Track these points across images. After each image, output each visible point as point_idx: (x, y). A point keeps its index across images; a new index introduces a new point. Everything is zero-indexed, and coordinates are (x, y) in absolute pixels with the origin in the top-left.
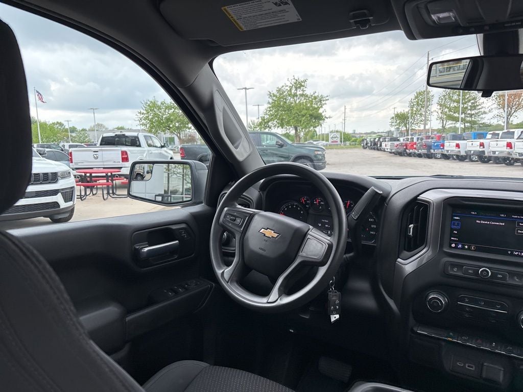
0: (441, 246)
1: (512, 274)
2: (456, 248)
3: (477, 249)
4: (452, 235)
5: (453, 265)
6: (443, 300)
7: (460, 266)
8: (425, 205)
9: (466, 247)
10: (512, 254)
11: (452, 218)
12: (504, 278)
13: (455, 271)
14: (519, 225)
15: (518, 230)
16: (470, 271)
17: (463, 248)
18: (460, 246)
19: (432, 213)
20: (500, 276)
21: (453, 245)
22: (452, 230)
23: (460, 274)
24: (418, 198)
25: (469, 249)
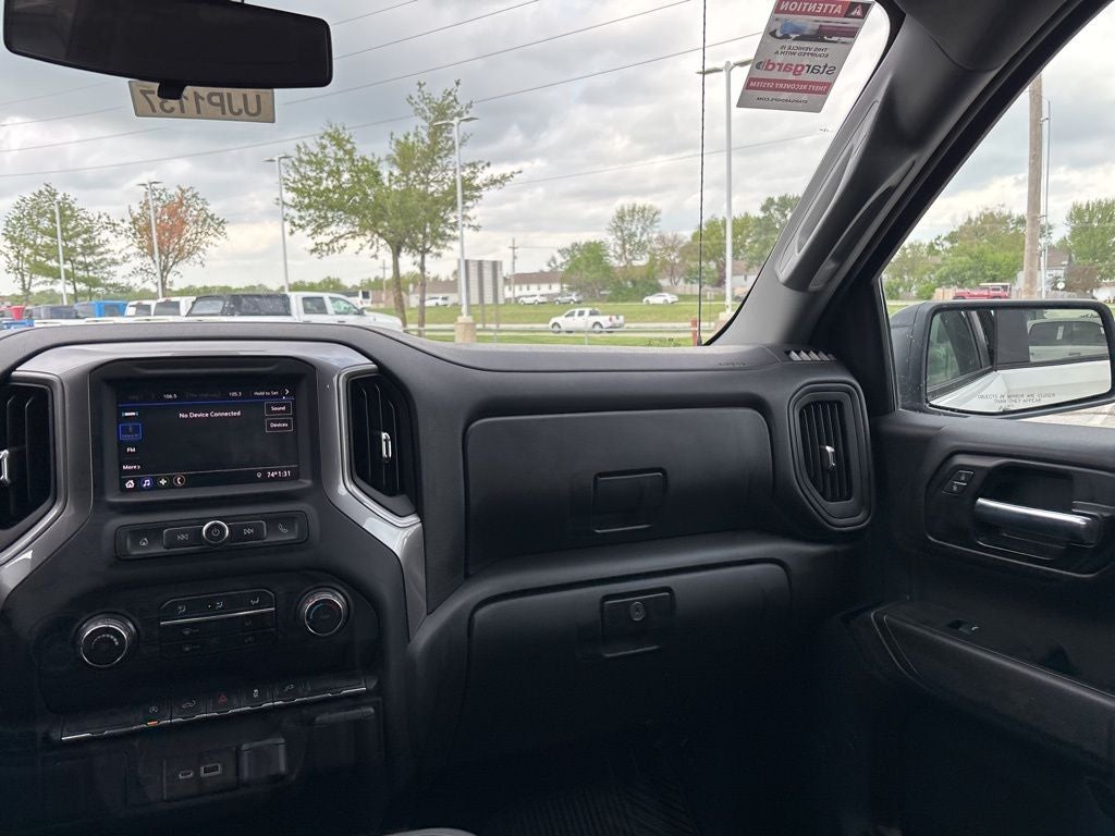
0: (100, 489)
1: (273, 520)
2: (138, 488)
3: (191, 483)
4: (124, 458)
5: (137, 533)
6: (124, 630)
7: (154, 532)
8: (40, 392)
9: (163, 482)
10: (265, 479)
11: (119, 415)
12: (258, 535)
13: (145, 547)
14: (270, 411)
15: (269, 422)
16: (182, 537)
17: (155, 487)
18: (147, 483)
19: (62, 411)
20: (250, 531)
21: (130, 484)
22: (122, 445)
23: (158, 549)
24: (14, 373)
25: (171, 486)
